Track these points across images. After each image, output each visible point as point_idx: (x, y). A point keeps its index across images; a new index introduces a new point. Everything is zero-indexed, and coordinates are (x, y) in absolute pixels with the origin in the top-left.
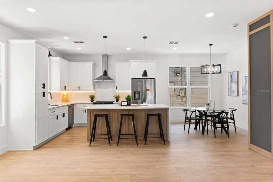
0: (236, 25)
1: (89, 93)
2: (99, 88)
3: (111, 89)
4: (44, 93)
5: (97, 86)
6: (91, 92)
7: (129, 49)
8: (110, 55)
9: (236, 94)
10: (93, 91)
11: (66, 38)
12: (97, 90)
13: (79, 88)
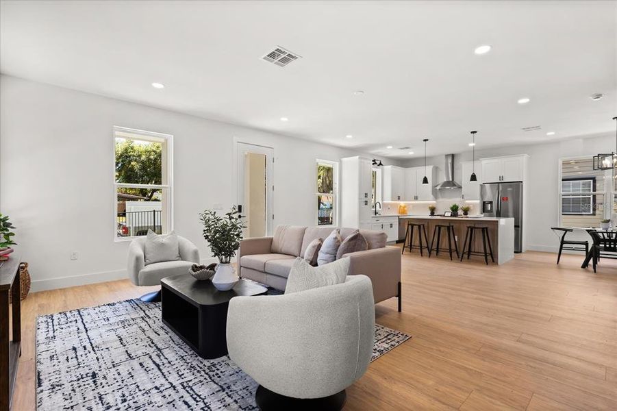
1: (428, 204)
4: (366, 202)
5: (439, 195)
6: (431, 202)
8: (456, 154)
10: (435, 202)
12: (440, 200)
13: (416, 198)
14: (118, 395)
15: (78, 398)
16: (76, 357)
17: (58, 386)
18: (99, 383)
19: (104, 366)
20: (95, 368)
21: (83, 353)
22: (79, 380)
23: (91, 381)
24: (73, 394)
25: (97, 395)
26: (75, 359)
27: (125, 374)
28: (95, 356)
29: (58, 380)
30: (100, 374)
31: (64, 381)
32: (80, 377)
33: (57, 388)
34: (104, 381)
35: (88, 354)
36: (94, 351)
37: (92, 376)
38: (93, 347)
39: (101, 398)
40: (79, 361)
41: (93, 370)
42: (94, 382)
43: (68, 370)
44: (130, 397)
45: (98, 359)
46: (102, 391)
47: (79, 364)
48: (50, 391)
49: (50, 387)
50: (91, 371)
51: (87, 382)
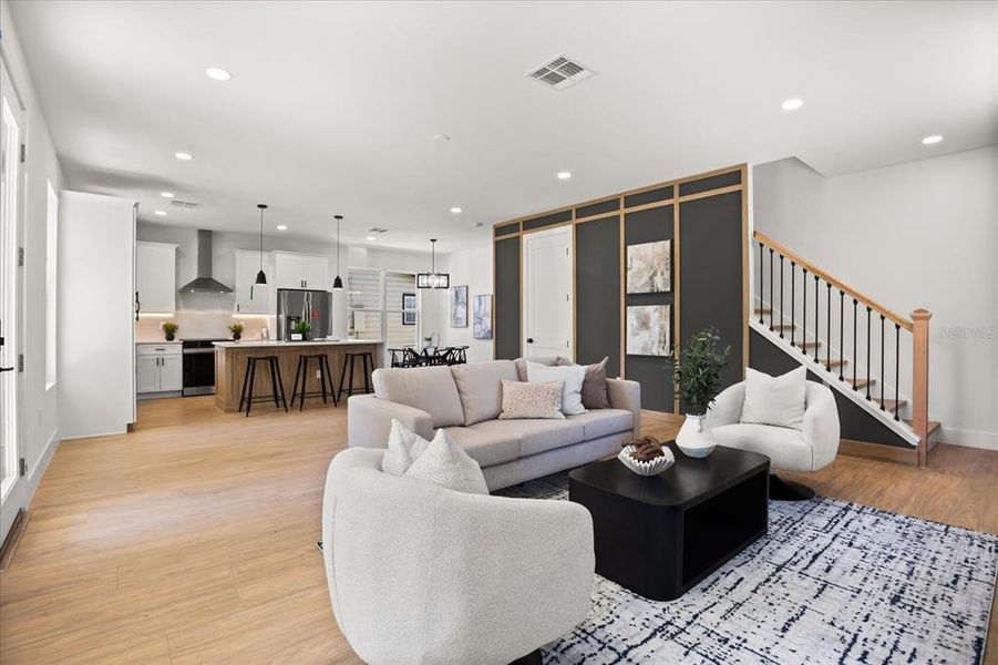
0: (480, 225)
1: (161, 319)
2: (186, 307)
3: (218, 312)
6: (168, 315)
7: (282, 228)
8: (216, 233)
9: (464, 323)
10: (174, 316)
11: (168, 195)
12: (184, 311)
14: (892, 564)
15: (935, 589)
16: (895, 648)
17: (952, 621)
18: (898, 588)
19: (871, 601)
20: (885, 607)
21: (878, 647)
22: (919, 609)
23: (907, 594)
24: (938, 598)
25: (912, 578)
26: (900, 646)
27: (860, 575)
28: (865, 626)
29: (949, 630)
30: (886, 595)
31: (940, 622)
32: (915, 611)
33: (955, 619)
34: (891, 585)
35: (871, 637)
36: (856, 636)
37: (899, 600)
38: (850, 645)
39: (911, 573)
40: (894, 637)
41: (889, 607)
42: (902, 592)
43: (924, 634)
44: (882, 555)
45: (867, 618)
46: (904, 579)
47: (902, 631)
48: (965, 621)
49: (965, 627)
50: (894, 608)
51: (912, 598)
